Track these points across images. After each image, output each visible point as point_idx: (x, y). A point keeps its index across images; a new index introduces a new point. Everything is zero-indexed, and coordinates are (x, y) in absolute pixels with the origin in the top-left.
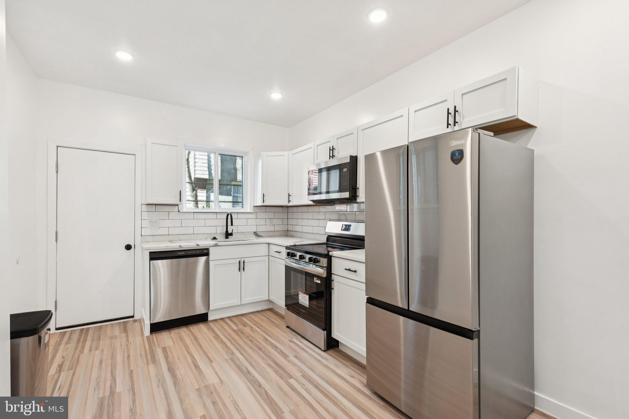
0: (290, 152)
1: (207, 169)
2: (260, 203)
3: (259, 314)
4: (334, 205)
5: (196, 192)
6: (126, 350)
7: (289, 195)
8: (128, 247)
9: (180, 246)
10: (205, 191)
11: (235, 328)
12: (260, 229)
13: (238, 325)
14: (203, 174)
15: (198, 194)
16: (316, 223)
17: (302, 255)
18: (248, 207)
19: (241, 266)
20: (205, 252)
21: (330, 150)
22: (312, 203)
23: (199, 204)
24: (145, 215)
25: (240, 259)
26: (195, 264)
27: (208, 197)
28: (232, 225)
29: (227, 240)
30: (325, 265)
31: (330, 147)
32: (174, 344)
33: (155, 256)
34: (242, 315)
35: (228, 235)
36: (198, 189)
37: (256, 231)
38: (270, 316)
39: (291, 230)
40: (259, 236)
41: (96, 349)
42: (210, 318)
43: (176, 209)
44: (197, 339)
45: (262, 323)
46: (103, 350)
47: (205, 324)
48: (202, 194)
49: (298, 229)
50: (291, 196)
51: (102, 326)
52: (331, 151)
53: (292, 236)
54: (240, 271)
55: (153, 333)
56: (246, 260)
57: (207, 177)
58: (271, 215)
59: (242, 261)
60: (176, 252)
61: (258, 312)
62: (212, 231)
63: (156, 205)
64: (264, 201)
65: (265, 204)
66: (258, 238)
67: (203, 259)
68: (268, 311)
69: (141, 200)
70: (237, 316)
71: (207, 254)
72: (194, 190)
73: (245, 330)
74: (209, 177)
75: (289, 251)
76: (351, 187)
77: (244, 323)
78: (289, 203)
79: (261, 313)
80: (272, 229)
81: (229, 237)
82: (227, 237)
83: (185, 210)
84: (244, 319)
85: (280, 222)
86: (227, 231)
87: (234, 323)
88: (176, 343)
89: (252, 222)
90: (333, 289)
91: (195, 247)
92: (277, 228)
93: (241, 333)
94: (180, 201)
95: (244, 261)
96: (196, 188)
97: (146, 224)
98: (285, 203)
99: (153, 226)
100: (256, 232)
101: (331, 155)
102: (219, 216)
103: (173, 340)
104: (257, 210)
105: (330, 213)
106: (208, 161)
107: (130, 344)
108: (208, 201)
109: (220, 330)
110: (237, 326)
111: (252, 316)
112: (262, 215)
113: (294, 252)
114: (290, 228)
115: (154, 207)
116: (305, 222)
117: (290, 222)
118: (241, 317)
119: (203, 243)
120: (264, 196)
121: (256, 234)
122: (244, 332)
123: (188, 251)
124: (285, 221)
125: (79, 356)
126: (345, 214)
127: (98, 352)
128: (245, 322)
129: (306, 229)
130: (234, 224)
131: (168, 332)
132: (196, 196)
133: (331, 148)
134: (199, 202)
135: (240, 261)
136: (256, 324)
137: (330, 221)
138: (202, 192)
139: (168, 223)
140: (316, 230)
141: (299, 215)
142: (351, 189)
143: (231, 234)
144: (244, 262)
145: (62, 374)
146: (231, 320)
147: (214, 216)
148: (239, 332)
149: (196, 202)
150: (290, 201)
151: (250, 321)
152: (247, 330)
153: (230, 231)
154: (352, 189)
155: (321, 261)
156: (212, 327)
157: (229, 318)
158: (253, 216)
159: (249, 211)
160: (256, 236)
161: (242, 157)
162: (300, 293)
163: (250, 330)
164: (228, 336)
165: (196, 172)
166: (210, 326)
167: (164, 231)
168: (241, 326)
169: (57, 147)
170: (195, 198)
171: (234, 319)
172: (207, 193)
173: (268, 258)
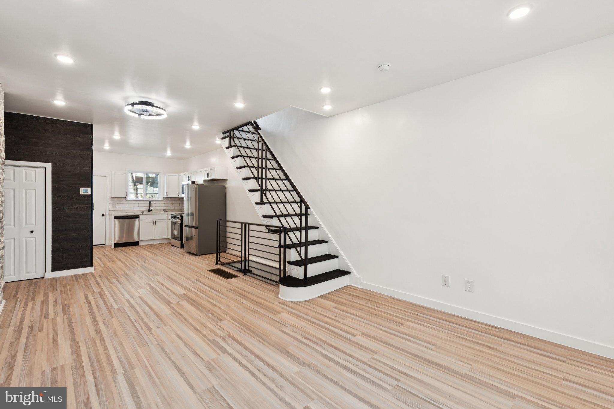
0: (179, 174)
2: (165, 196)
3: (164, 244)
5: (137, 186)
7: (178, 193)
8: (103, 215)
9: (127, 214)
12: (166, 208)
15: (138, 187)
19: (154, 223)
20: (137, 217)
24: (111, 202)
26: (135, 221)
28: (151, 206)
32: (124, 249)
33: (116, 218)
35: (150, 211)
37: (164, 209)
40: (166, 212)
42: (140, 244)
43: (125, 199)
47: (138, 246)
54: (153, 225)
55: (115, 247)
58: (173, 202)
62: (142, 209)
64: (167, 195)
65: (168, 197)
67: (138, 219)
68: (168, 243)
69: (108, 195)
70: (152, 244)
71: (139, 218)
72: (135, 185)
80: (173, 208)
83: (129, 200)
85: (178, 205)
86: (149, 209)
89: (163, 205)
91: (133, 215)
92: (176, 208)
94: (127, 194)
95: (156, 221)
97: (111, 205)
98: (177, 197)
99: (114, 206)
101: (189, 179)
102: (145, 202)
104: (164, 199)
107: (106, 249)
112: (168, 202)
115: (115, 198)
119: (137, 213)
120: (167, 193)
123: (130, 216)
130: (152, 206)
131: (122, 247)
132: (137, 189)
133: (189, 177)
135: (154, 221)
139: (121, 205)
143: (151, 210)
147: (143, 202)
149: (137, 193)
150: (179, 196)
152: (154, 246)
153: (151, 209)
157: (149, 245)
158: (163, 202)
159: (161, 200)
160: (164, 211)
167: (119, 209)
170: (135, 191)
173: (167, 220)
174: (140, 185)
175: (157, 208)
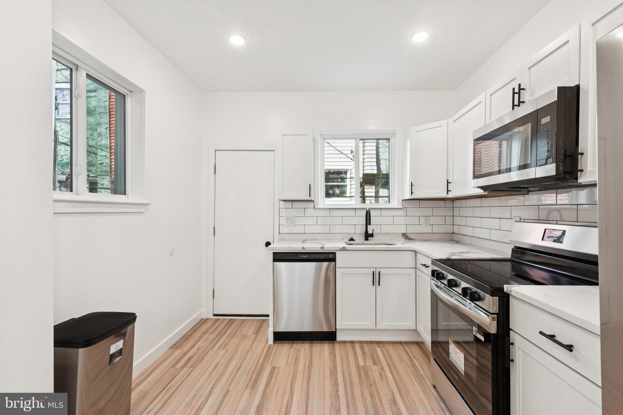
0: (449, 120)
1: (375, 164)
2: (408, 196)
3: (400, 348)
4: (528, 194)
5: (364, 188)
6: (243, 357)
7: (448, 183)
8: (267, 244)
9: (303, 248)
10: (374, 187)
11: (361, 363)
12: (410, 230)
13: (367, 359)
14: (372, 169)
15: (366, 190)
16: (495, 223)
17: (453, 280)
18: (395, 203)
19: (376, 279)
20: (331, 257)
21: (514, 93)
22: (481, 192)
23: (367, 200)
24: (283, 212)
25: (374, 270)
27: (377, 192)
29: (366, 242)
30: (495, 309)
31: (514, 89)
32: (286, 366)
33: (278, 257)
34: (378, 343)
35: (368, 236)
36: (365, 185)
37: (405, 232)
38: (415, 356)
39: (458, 233)
40: (410, 239)
41: (223, 349)
43: (311, 205)
44: (312, 366)
45: (399, 366)
46: (227, 351)
47: (330, 345)
48: (370, 190)
49: (468, 231)
50: (450, 183)
51: (246, 319)
52: (516, 96)
53: (458, 242)
54: (373, 285)
55: (277, 342)
56: (383, 271)
57: (375, 172)
58: (428, 212)
59: (378, 273)
60: (298, 254)
61: (401, 343)
62: (349, 231)
63: (292, 201)
64: (412, 193)
65: (415, 196)
66: (408, 241)
68: (416, 345)
69: (278, 195)
70: (371, 342)
71: (334, 260)
73: (371, 371)
74: (377, 172)
75: (436, 268)
76: (563, 152)
77: (376, 358)
78: (448, 193)
79: (403, 346)
80: (428, 230)
81: (369, 238)
82: (366, 239)
83: (320, 207)
84: (378, 350)
85: (440, 221)
86: (366, 232)
87: (364, 354)
88: (288, 366)
89: (402, 220)
90: (513, 361)
91: (319, 250)
92: (436, 229)
93: (365, 374)
94: (310, 196)
95: (379, 272)
96: (363, 184)
97: (283, 221)
98: (443, 195)
99: (290, 223)
100: (405, 234)
101: (516, 103)
102: (358, 213)
103: (288, 359)
104: (406, 204)
105: (521, 208)
106: (376, 156)
107: (251, 350)
108: (377, 197)
109: (342, 361)
110: (365, 359)
111: (390, 348)
112: (412, 211)
113: (443, 272)
114: (456, 230)
115: (291, 203)
116: (476, 222)
117: (457, 221)
118: (375, 346)
119: (329, 246)
120: (412, 185)
121: (405, 236)
122: (370, 373)
123: (312, 254)
124: (449, 220)
125: (209, 351)
126: (558, 210)
127: (223, 352)
128: (378, 356)
129: (479, 233)
131: (290, 345)
132: (363, 192)
133: (517, 90)
134: (366, 198)
135: (373, 272)
136: (391, 365)
137: (520, 222)
138: (370, 188)
139: (304, 221)
140: (496, 235)
141: (468, 212)
142: (562, 157)
143: (372, 235)
144: (379, 274)
145: (185, 368)
146: (362, 348)
147: (352, 213)
148: (363, 371)
149: (363, 198)
150: (450, 191)
151: (384, 355)
152: (375, 370)
153: (370, 232)
154: (565, 156)
155: (486, 301)
156: (336, 352)
157: (361, 342)
158: (401, 213)
159: (396, 206)
160: (405, 238)
161: (389, 139)
162: (451, 343)
163: (378, 373)
164: (347, 376)
165: (365, 168)
166: (335, 349)
167: (300, 229)
168: (369, 363)
169: (215, 151)
170: (362, 195)
171: (365, 346)
172: (375, 188)
173: (414, 270)
174: (368, 187)
175: (385, 229)
